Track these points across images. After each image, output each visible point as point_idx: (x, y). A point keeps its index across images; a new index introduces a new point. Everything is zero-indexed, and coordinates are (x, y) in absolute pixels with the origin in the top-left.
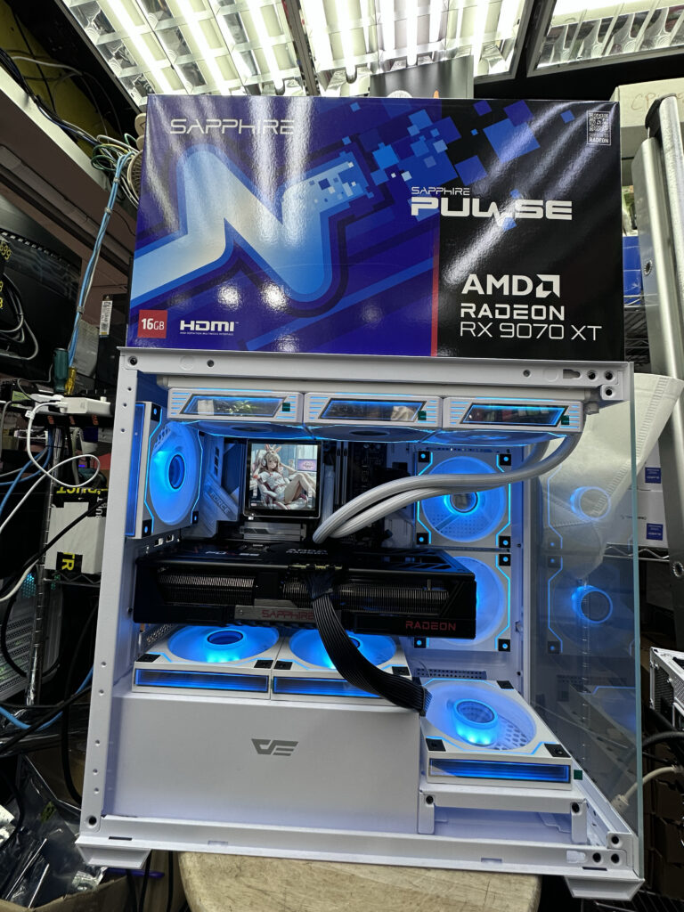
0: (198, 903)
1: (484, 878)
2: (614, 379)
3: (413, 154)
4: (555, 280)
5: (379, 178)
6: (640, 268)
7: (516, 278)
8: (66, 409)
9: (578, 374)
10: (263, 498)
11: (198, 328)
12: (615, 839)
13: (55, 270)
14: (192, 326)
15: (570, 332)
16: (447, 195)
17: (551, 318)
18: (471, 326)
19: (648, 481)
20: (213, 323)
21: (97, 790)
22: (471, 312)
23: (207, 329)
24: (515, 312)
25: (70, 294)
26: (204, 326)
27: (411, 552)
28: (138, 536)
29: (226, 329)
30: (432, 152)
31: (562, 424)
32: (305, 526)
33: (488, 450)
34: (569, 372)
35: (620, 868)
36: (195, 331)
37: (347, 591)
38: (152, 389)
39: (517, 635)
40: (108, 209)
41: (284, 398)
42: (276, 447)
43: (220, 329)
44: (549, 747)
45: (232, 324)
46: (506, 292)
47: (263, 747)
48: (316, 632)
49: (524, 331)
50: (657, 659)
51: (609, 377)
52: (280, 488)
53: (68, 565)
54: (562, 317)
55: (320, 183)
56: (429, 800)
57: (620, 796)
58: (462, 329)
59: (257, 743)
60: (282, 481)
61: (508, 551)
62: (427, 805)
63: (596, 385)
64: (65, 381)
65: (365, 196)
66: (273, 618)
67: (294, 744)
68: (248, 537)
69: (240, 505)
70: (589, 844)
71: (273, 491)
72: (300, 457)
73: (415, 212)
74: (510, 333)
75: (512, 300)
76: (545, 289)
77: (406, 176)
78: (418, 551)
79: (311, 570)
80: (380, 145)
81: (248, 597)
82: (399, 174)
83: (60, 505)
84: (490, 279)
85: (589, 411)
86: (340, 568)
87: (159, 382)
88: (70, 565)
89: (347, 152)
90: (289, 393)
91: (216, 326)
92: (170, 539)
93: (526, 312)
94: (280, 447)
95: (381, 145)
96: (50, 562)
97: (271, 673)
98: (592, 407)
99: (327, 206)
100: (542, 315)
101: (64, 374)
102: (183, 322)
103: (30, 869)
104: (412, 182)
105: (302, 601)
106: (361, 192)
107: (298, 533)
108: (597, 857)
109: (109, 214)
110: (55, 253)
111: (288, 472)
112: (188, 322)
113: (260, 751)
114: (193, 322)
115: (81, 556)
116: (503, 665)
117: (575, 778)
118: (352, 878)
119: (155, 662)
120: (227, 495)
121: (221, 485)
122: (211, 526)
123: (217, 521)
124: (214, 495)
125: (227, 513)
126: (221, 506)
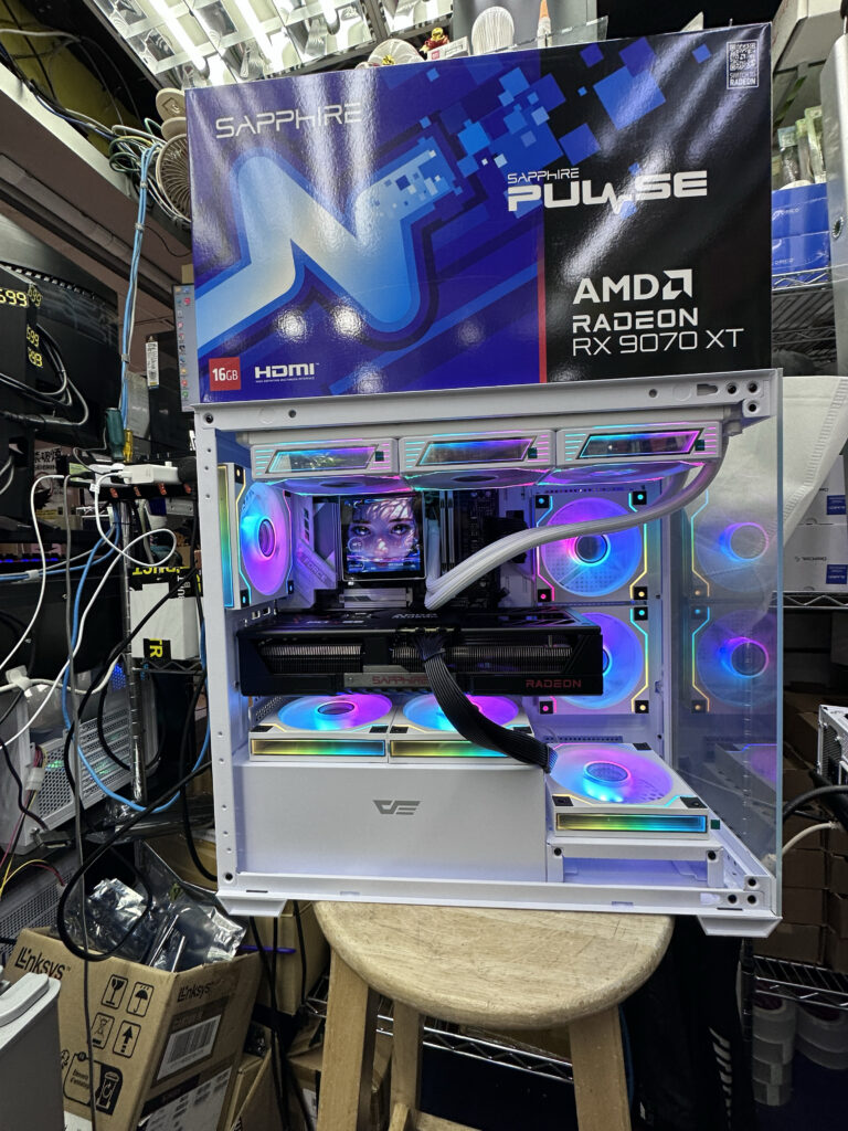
0: (337, 938)
1: (614, 918)
2: (758, 391)
3: (507, 130)
4: (686, 275)
5: (467, 167)
6: (827, 229)
7: (638, 278)
8: (130, 479)
9: (715, 389)
11: (275, 374)
12: (752, 882)
13: (89, 311)
14: (267, 372)
15: (704, 339)
16: (552, 180)
17: (682, 324)
18: (585, 343)
19: (830, 512)
20: (291, 367)
21: (229, 849)
22: (585, 326)
23: (285, 374)
24: (638, 321)
25: (110, 340)
26: (280, 371)
27: (533, 610)
28: (238, 607)
29: (306, 373)
30: (531, 125)
31: (697, 450)
32: (411, 590)
33: (620, 489)
34: (704, 387)
35: (755, 908)
36: (272, 378)
37: (460, 652)
38: (232, 449)
39: (657, 696)
40: (139, 226)
41: (376, 446)
43: (299, 373)
44: (685, 800)
45: (312, 366)
46: (626, 297)
47: (385, 807)
48: (432, 698)
49: (649, 343)
50: (826, 718)
51: (753, 388)
53: (157, 652)
54: (694, 322)
55: (397, 182)
56: (558, 852)
57: (770, 855)
58: (575, 347)
59: (379, 804)
61: (645, 603)
62: (556, 857)
63: (738, 400)
64: (122, 447)
65: (453, 192)
66: (384, 684)
67: (417, 803)
68: (349, 605)
69: (337, 570)
70: (726, 887)
73: (512, 207)
74: (633, 348)
75: (634, 306)
76: (673, 289)
77: (500, 161)
78: (539, 609)
79: (420, 634)
80: (466, 124)
81: (356, 664)
82: (491, 159)
83: (138, 588)
84: (607, 282)
85: (729, 432)
86: (452, 630)
87: (238, 440)
88: (159, 651)
89: (427, 138)
90: (381, 439)
91: (295, 369)
92: (266, 611)
93: (651, 319)
95: (468, 123)
96: (137, 650)
97: (387, 737)
98: (734, 427)
99: (406, 212)
100: (670, 321)
101: (120, 439)
102: (257, 369)
103: (167, 942)
104: (508, 169)
105: (414, 665)
106: (447, 188)
107: (403, 598)
108: (732, 898)
109: (141, 231)
110: (87, 291)
112: (263, 369)
113: (383, 812)
114: (268, 368)
115: (169, 642)
116: (642, 729)
117: (712, 828)
118: (482, 919)
119: (269, 732)
120: (323, 562)
121: (314, 550)
122: (308, 596)
123: (314, 590)
124: (308, 562)
125: (324, 581)
126: (317, 574)
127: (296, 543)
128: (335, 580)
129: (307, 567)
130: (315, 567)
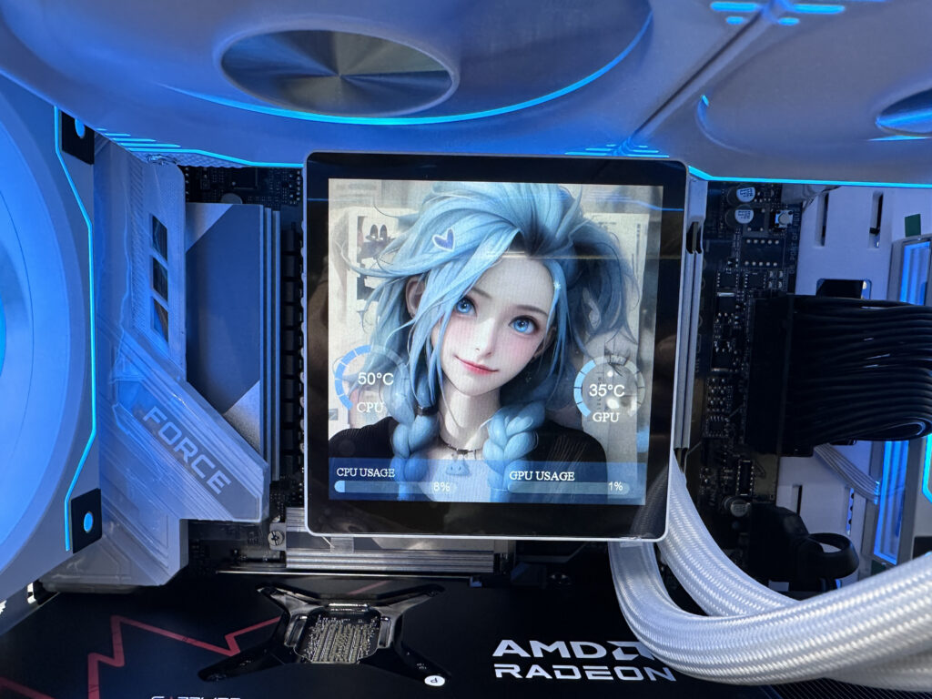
120: (215, 418)
121: (185, 378)
122: (159, 542)
123: (182, 521)
124: (158, 421)
125: (218, 491)
126: (194, 465)
127: (115, 348)
128: (262, 489)
129: (157, 437)
130: (186, 440)
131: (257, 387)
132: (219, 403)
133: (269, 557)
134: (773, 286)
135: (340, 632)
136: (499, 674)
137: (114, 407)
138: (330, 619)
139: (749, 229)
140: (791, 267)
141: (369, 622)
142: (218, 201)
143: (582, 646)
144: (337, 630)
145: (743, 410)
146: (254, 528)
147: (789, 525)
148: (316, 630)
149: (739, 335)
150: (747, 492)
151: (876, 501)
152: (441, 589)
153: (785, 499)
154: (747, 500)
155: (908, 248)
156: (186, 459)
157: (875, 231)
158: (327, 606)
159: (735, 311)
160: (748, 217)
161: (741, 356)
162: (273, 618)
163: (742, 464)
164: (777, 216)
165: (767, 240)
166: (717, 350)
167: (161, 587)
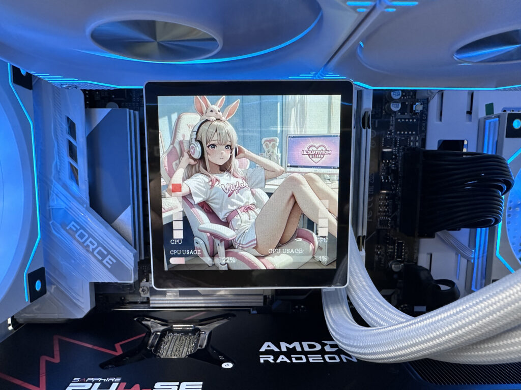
10: (201, 243)
42: (228, 103)
52: (244, 216)
60: (246, 197)
71: (227, 224)
72: (293, 130)
94: (237, 101)
111: (262, 174)
120: (106, 227)
121: (88, 205)
122: (79, 295)
123: (91, 283)
124: (75, 229)
125: (109, 267)
126: (95, 253)
127: (50, 191)
128: (133, 265)
129: (75, 239)
130: (91, 239)
131: (129, 209)
132: (109, 219)
133: (142, 301)
134: (413, 145)
135: (178, 340)
136: (262, 361)
137: (50, 223)
138: (173, 334)
139: (399, 114)
140: (423, 134)
141: (194, 334)
142: (104, 106)
143: (308, 344)
144: (177, 340)
145: (398, 213)
146: (130, 286)
147: (423, 275)
148: (165, 340)
149: (395, 172)
150: (401, 258)
151: (472, 261)
152: (234, 316)
153: (423, 261)
154: (401, 262)
155: (488, 122)
156: (91, 250)
157: (470, 113)
158: (172, 327)
159: (392, 159)
160: (398, 107)
161: (396, 184)
162: (142, 334)
163: (398, 243)
164: (414, 106)
165: (409, 119)
166: (383, 181)
167: (81, 319)
